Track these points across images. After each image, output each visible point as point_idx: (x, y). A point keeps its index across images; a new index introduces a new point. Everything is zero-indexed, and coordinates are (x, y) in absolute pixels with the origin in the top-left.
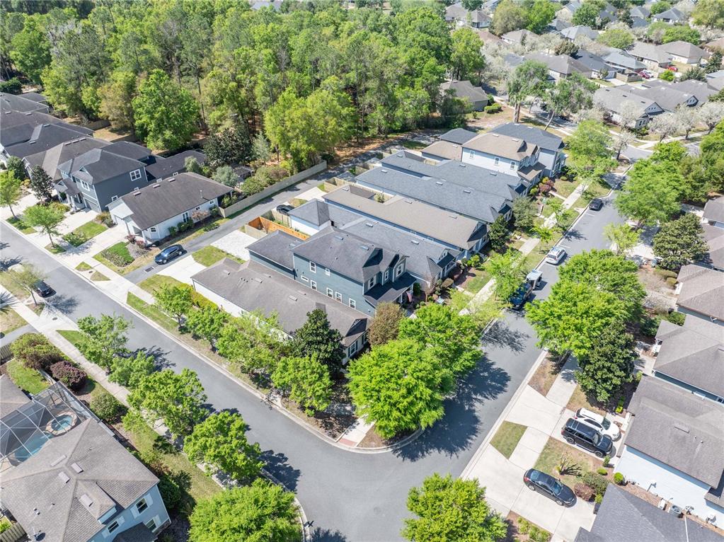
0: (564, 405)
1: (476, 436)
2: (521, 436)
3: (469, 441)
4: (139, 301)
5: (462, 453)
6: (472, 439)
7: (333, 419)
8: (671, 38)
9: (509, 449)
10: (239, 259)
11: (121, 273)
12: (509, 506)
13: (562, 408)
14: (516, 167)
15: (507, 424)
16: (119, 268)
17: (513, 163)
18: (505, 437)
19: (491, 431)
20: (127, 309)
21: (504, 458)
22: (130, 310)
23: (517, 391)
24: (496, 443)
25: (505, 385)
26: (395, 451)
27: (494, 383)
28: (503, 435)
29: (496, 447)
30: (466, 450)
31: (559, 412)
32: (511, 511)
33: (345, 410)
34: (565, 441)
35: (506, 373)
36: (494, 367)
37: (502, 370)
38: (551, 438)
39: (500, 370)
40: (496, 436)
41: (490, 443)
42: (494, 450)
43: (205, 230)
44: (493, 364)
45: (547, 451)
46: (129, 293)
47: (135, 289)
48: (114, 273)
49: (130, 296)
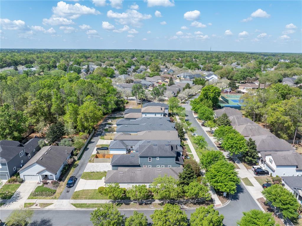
0: (246, 169)
2: (249, 180)
4: (82, 204)
5: (244, 191)
8: (153, 75)
9: (251, 184)
10: (105, 172)
11: (55, 198)
14: (163, 115)
15: (243, 179)
16: (51, 197)
17: (161, 114)
20: (80, 210)
21: (252, 187)
22: (82, 210)
26: (231, 200)
28: (246, 182)
29: (248, 185)
31: (248, 171)
34: (257, 176)
38: (254, 177)
40: (244, 183)
41: (246, 185)
43: (74, 168)
45: (258, 180)
46: (72, 204)
47: (73, 201)
48: (51, 200)
49: (75, 205)
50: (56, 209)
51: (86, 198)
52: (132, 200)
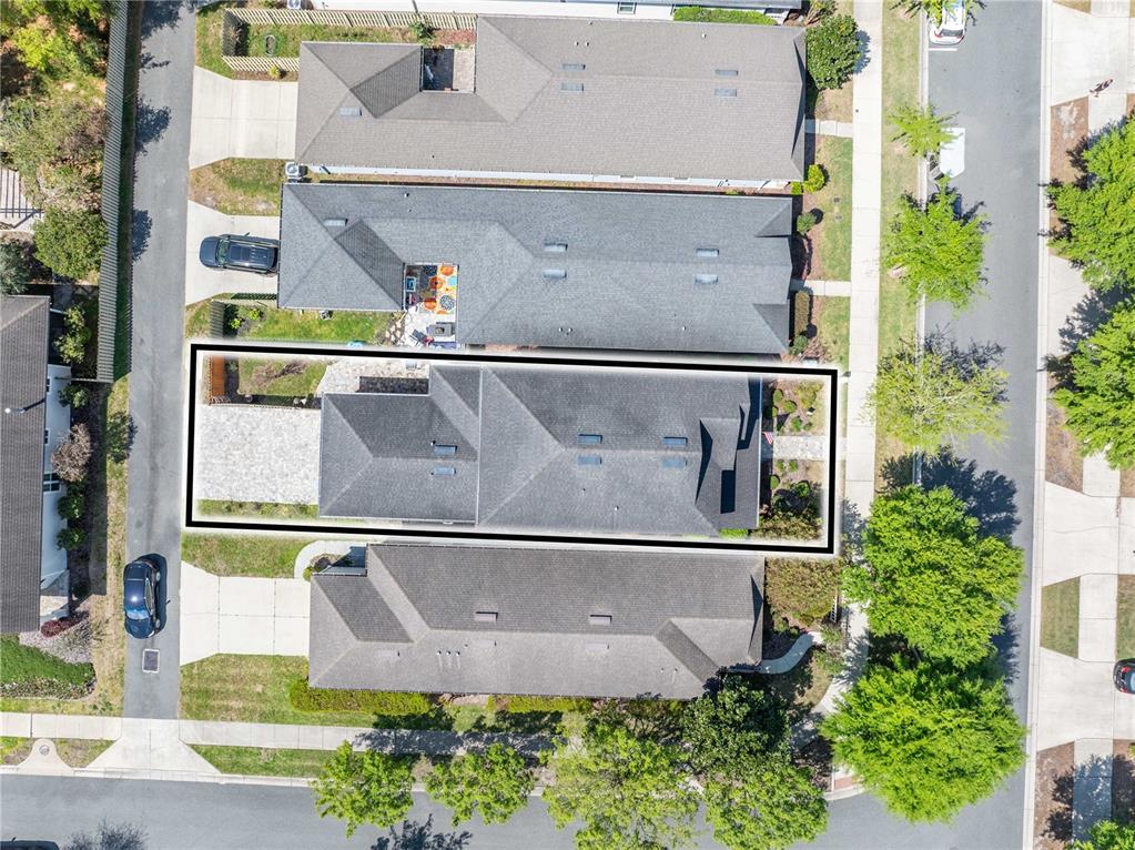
0: (1116, 493)
1: (1017, 645)
2: (1077, 604)
3: (1011, 660)
6: (1014, 656)
7: (800, 761)
9: (1071, 639)
12: (1110, 735)
13: (1114, 501)
15: (1049, 591)
16: (87, 701)
18: (1057, 620)
19: (1032, 619)
21: (1071, 659)
23: (1035, 507)
24: (1049, 642)
25: (1012, 508)
27: (994, 516)
28: (1053, 619)
29: (1052, 647)
30: (1015, 681)
31: (1114, 515)
32: (1115, 741)
33: (808, 733)
35: (1002, 478)
36: (977, 474)
37: (994, 473)
38: (1121, 578)
39: (989, 475)
40: (1043, 627)
41: (1041, 645)
42: (1052, 654)
43: (119, 459)
44: (972, 468)
45: (1124, 606)
46: (195, 747)
47: (193, 730)
48: (96, 720)
49: (209, 754)
50: (136, 771)
51: (246, 715)
52: (460, 734)
